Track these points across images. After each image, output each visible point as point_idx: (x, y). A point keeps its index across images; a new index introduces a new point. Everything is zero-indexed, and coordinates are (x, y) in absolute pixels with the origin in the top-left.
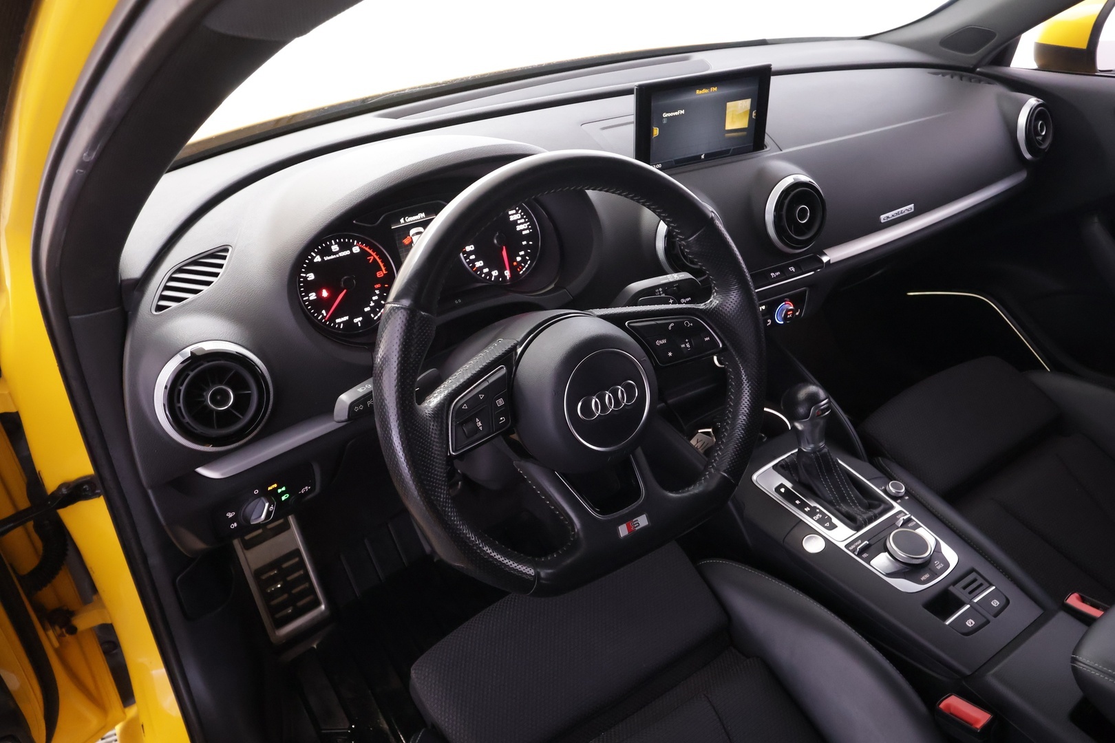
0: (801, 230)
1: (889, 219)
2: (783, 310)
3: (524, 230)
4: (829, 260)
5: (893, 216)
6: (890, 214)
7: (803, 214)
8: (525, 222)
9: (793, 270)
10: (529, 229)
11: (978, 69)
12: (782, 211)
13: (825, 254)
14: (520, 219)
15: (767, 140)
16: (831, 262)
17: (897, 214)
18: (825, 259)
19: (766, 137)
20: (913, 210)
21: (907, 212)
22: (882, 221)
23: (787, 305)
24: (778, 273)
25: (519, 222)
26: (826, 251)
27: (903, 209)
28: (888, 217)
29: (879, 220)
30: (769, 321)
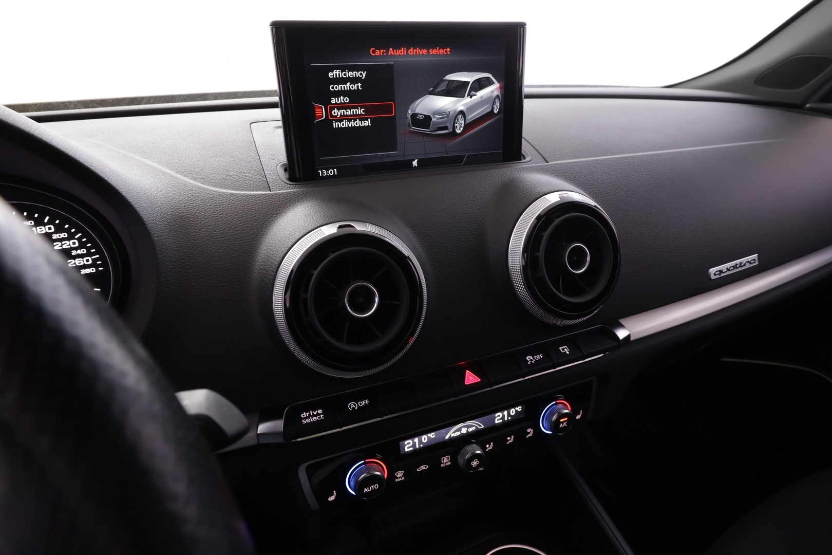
0: (575, 285)
1: (722, 275)
2: (552, 414)
3: (85, 267)
4: (629, 336)
5: (728, 270)
6: (723, 267)
7: (577, 258)
8: (89, 254)
9: (567, 351)
10: (97, 266)
11: (808, 105)
12: (538, 250)
13: (621, 326)
14: (76, 249)
15: (525, 147)
16: (632, 338)
17: (735, 267)
18: (622, 334)
19: (524, 142)
20: (757, 263)
21: (748, 266)
22: (713, 277)
23: (560, 406)
24: (538, 357)
25: (74, 253)
26: (622, 321)
27: (744, 260)
28: (721, 272)
29: (708, 275)
30: (530, 430)
